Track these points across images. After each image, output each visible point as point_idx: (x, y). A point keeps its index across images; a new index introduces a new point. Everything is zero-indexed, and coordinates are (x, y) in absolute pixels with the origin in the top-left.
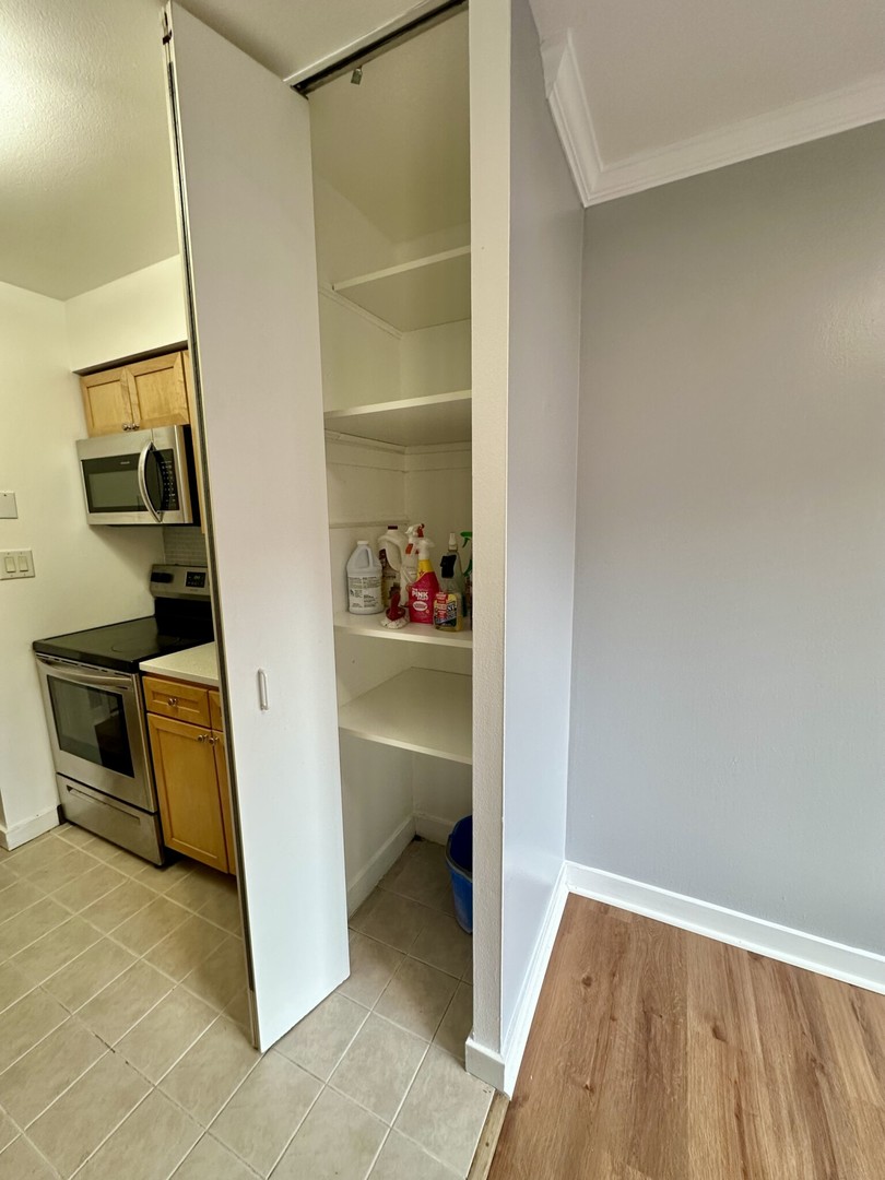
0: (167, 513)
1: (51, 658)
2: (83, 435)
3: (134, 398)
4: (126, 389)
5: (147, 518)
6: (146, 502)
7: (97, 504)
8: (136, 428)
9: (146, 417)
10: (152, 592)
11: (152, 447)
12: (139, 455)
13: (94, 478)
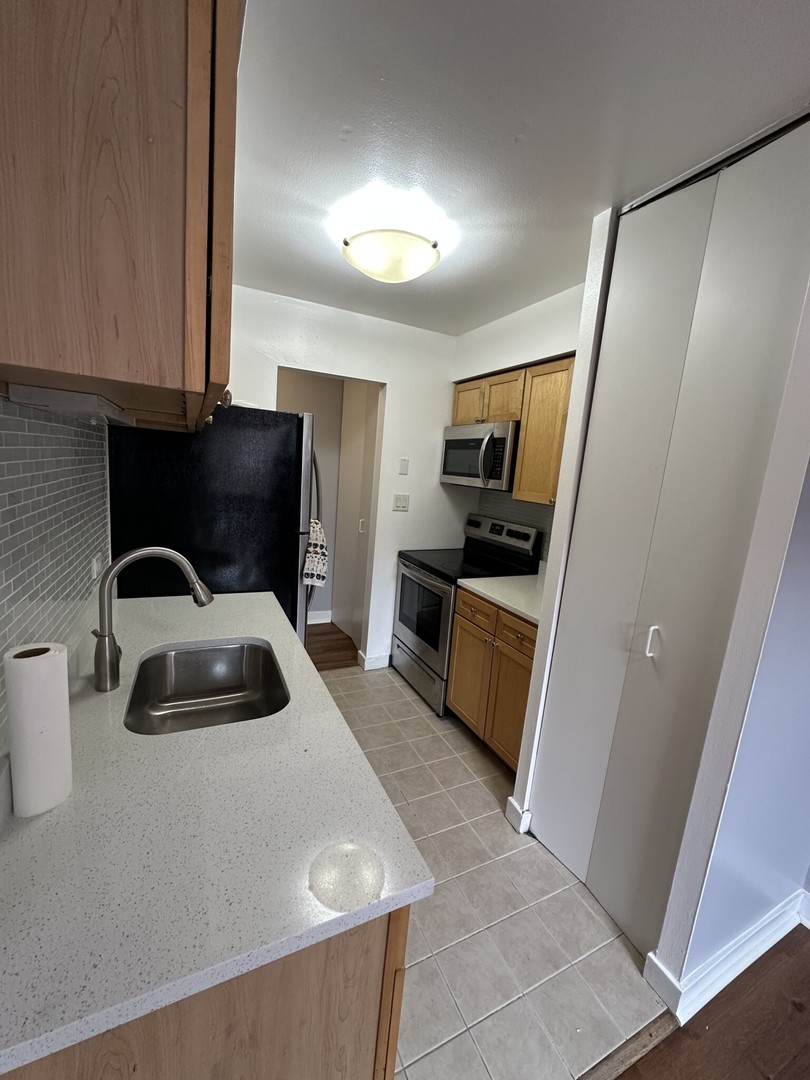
0: (491, 481)
1: (407, 563)
2: (449, 424)
3: (486, 401)
4: (483, 394)
5: (478, 483)
6: (481, 472)
7: (448, 470)
8: (483, 421)
9: (491, 413)
10: (465, 532)
11: (492, 435)
12: (483, 439)
13: (451, 452)
